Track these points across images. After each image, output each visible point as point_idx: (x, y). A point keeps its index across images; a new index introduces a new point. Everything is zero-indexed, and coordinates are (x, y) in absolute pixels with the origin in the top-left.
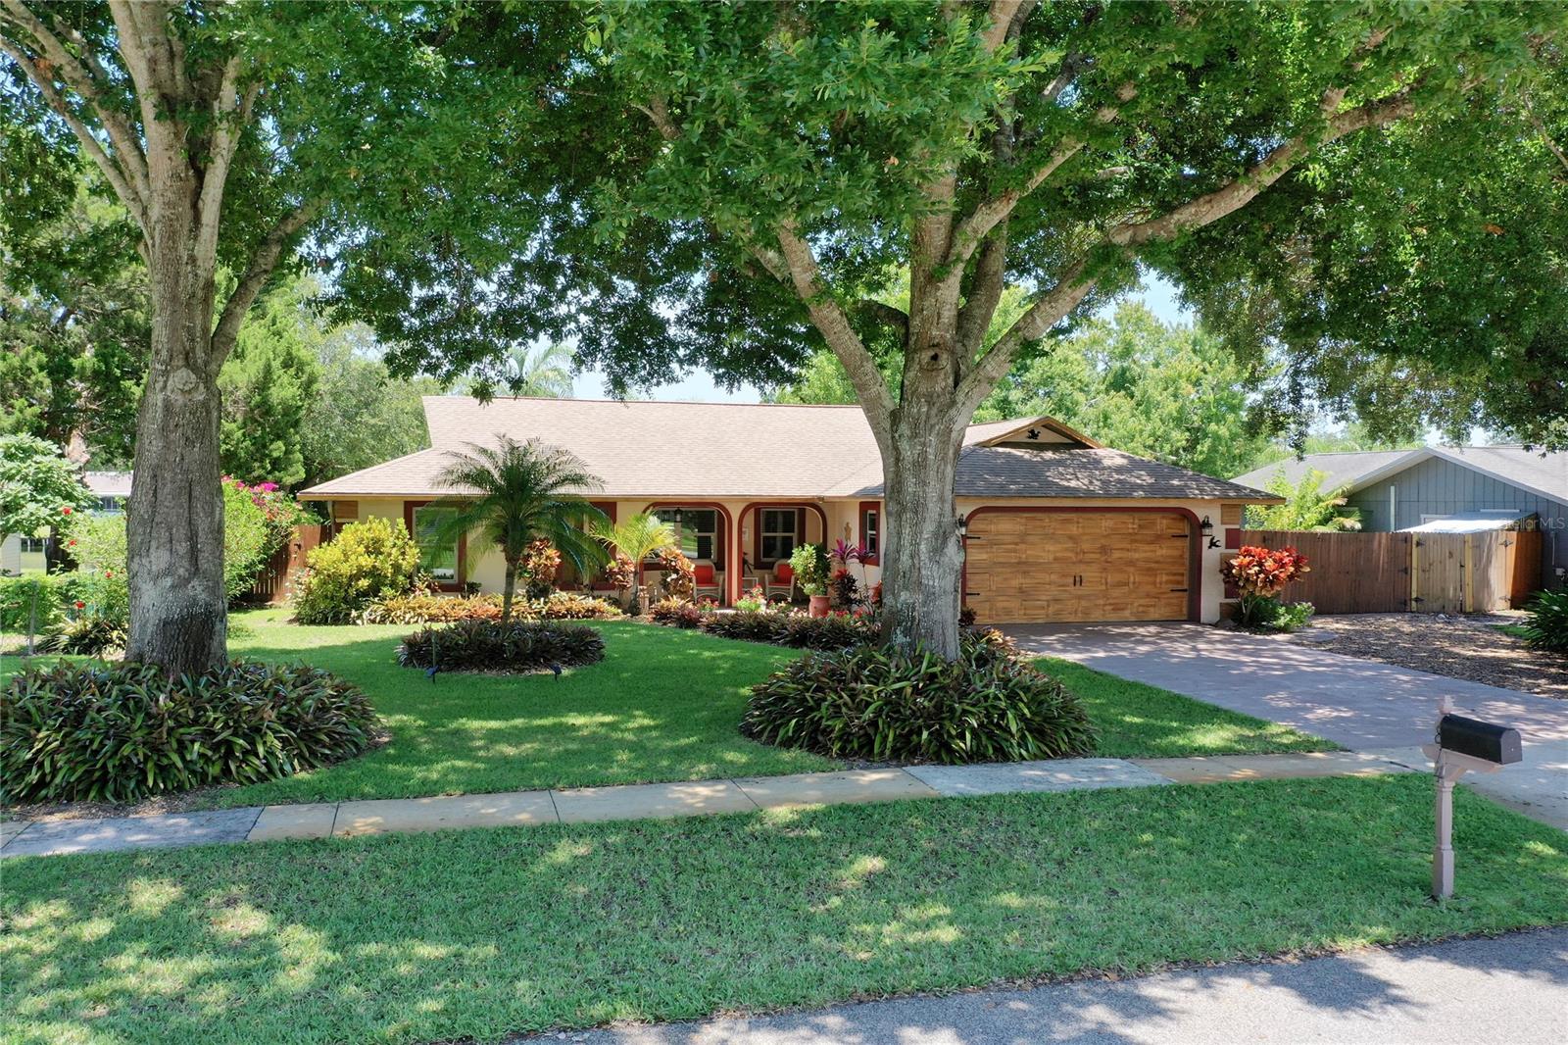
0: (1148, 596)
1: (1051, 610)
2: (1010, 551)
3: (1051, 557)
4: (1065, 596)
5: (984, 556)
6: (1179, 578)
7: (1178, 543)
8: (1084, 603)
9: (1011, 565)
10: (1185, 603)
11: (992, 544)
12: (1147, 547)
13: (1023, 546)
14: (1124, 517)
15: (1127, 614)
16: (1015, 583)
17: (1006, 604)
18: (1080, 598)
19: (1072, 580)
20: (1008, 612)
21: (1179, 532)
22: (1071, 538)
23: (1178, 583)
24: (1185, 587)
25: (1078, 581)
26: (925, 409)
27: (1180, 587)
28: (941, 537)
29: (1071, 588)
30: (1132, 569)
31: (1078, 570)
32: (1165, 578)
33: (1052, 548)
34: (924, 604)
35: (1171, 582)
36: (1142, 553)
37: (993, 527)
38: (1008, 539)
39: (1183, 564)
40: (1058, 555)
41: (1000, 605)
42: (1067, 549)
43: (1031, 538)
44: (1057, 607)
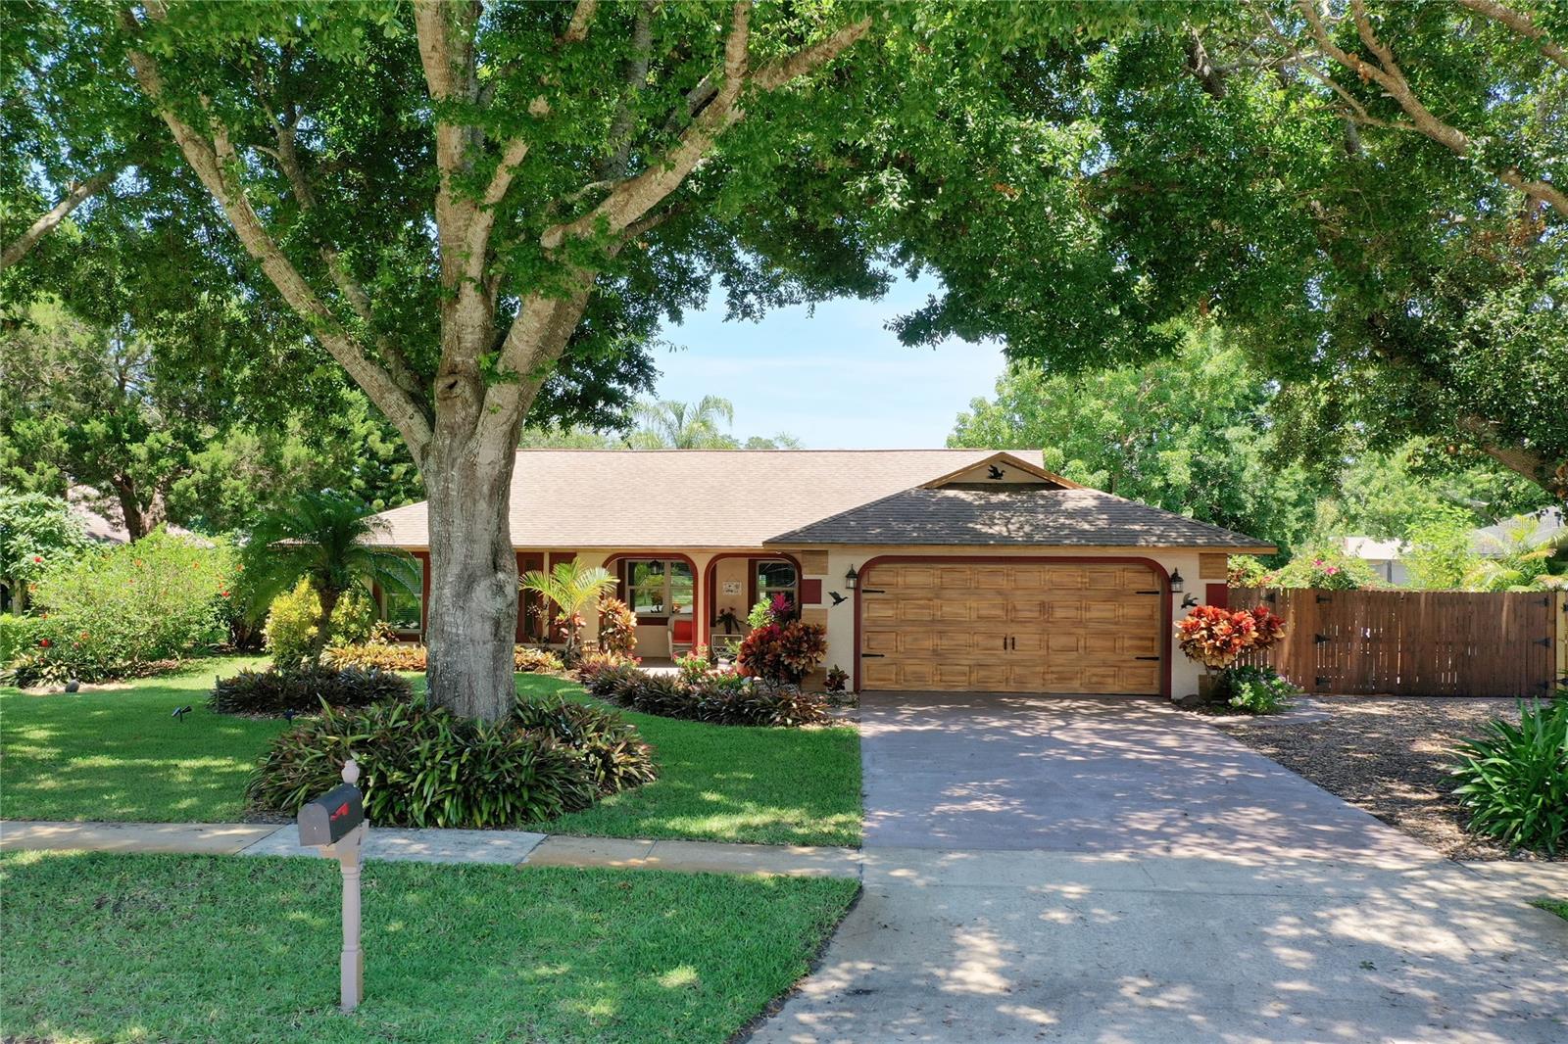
0: (1105, 664)
1: (974, 677)
2: (922, 607)
3: (974, 616)
4: (992, 661)
5: (890, 613)
6: (1148, 643)
7: (1147, 599)
8: (1018, 670)
9: (922, 623)
10: (1156, 675)
11: (897, 599)
12: (1102, 606)
13: (939, 602)
14: (1072, 568)
15: (1075, 685)
16: (928, 644)
17: (917, 668)
18: (1012, 664)
19: (1001, 643)
20: (920, 678)
21: (1148, 588)
22: (999, 592)
23: (1146, 649)
24: (1157, 655)
25: (1010, 643)
26: (448, 442)
27: (1148, 655)
28: (468, 582)
29: (1001, 652)
30: (1081, 631)
31: (1011, 630)
32: (1128, 643)
33: (974, 605)
34: (447, 654)
35: (1139, 648)
36: (1099, 611)
37: (900, 580)
38: (920, 593)
39: (1153, 627)
40: (983, 612)
41: (909, 669)
42: (994, 606)
43: (947, 594)
44: (983, 673)
